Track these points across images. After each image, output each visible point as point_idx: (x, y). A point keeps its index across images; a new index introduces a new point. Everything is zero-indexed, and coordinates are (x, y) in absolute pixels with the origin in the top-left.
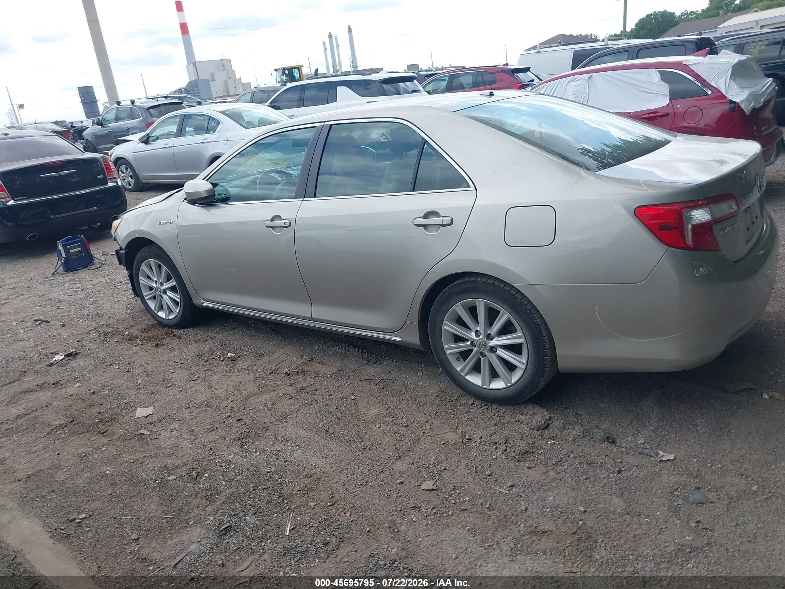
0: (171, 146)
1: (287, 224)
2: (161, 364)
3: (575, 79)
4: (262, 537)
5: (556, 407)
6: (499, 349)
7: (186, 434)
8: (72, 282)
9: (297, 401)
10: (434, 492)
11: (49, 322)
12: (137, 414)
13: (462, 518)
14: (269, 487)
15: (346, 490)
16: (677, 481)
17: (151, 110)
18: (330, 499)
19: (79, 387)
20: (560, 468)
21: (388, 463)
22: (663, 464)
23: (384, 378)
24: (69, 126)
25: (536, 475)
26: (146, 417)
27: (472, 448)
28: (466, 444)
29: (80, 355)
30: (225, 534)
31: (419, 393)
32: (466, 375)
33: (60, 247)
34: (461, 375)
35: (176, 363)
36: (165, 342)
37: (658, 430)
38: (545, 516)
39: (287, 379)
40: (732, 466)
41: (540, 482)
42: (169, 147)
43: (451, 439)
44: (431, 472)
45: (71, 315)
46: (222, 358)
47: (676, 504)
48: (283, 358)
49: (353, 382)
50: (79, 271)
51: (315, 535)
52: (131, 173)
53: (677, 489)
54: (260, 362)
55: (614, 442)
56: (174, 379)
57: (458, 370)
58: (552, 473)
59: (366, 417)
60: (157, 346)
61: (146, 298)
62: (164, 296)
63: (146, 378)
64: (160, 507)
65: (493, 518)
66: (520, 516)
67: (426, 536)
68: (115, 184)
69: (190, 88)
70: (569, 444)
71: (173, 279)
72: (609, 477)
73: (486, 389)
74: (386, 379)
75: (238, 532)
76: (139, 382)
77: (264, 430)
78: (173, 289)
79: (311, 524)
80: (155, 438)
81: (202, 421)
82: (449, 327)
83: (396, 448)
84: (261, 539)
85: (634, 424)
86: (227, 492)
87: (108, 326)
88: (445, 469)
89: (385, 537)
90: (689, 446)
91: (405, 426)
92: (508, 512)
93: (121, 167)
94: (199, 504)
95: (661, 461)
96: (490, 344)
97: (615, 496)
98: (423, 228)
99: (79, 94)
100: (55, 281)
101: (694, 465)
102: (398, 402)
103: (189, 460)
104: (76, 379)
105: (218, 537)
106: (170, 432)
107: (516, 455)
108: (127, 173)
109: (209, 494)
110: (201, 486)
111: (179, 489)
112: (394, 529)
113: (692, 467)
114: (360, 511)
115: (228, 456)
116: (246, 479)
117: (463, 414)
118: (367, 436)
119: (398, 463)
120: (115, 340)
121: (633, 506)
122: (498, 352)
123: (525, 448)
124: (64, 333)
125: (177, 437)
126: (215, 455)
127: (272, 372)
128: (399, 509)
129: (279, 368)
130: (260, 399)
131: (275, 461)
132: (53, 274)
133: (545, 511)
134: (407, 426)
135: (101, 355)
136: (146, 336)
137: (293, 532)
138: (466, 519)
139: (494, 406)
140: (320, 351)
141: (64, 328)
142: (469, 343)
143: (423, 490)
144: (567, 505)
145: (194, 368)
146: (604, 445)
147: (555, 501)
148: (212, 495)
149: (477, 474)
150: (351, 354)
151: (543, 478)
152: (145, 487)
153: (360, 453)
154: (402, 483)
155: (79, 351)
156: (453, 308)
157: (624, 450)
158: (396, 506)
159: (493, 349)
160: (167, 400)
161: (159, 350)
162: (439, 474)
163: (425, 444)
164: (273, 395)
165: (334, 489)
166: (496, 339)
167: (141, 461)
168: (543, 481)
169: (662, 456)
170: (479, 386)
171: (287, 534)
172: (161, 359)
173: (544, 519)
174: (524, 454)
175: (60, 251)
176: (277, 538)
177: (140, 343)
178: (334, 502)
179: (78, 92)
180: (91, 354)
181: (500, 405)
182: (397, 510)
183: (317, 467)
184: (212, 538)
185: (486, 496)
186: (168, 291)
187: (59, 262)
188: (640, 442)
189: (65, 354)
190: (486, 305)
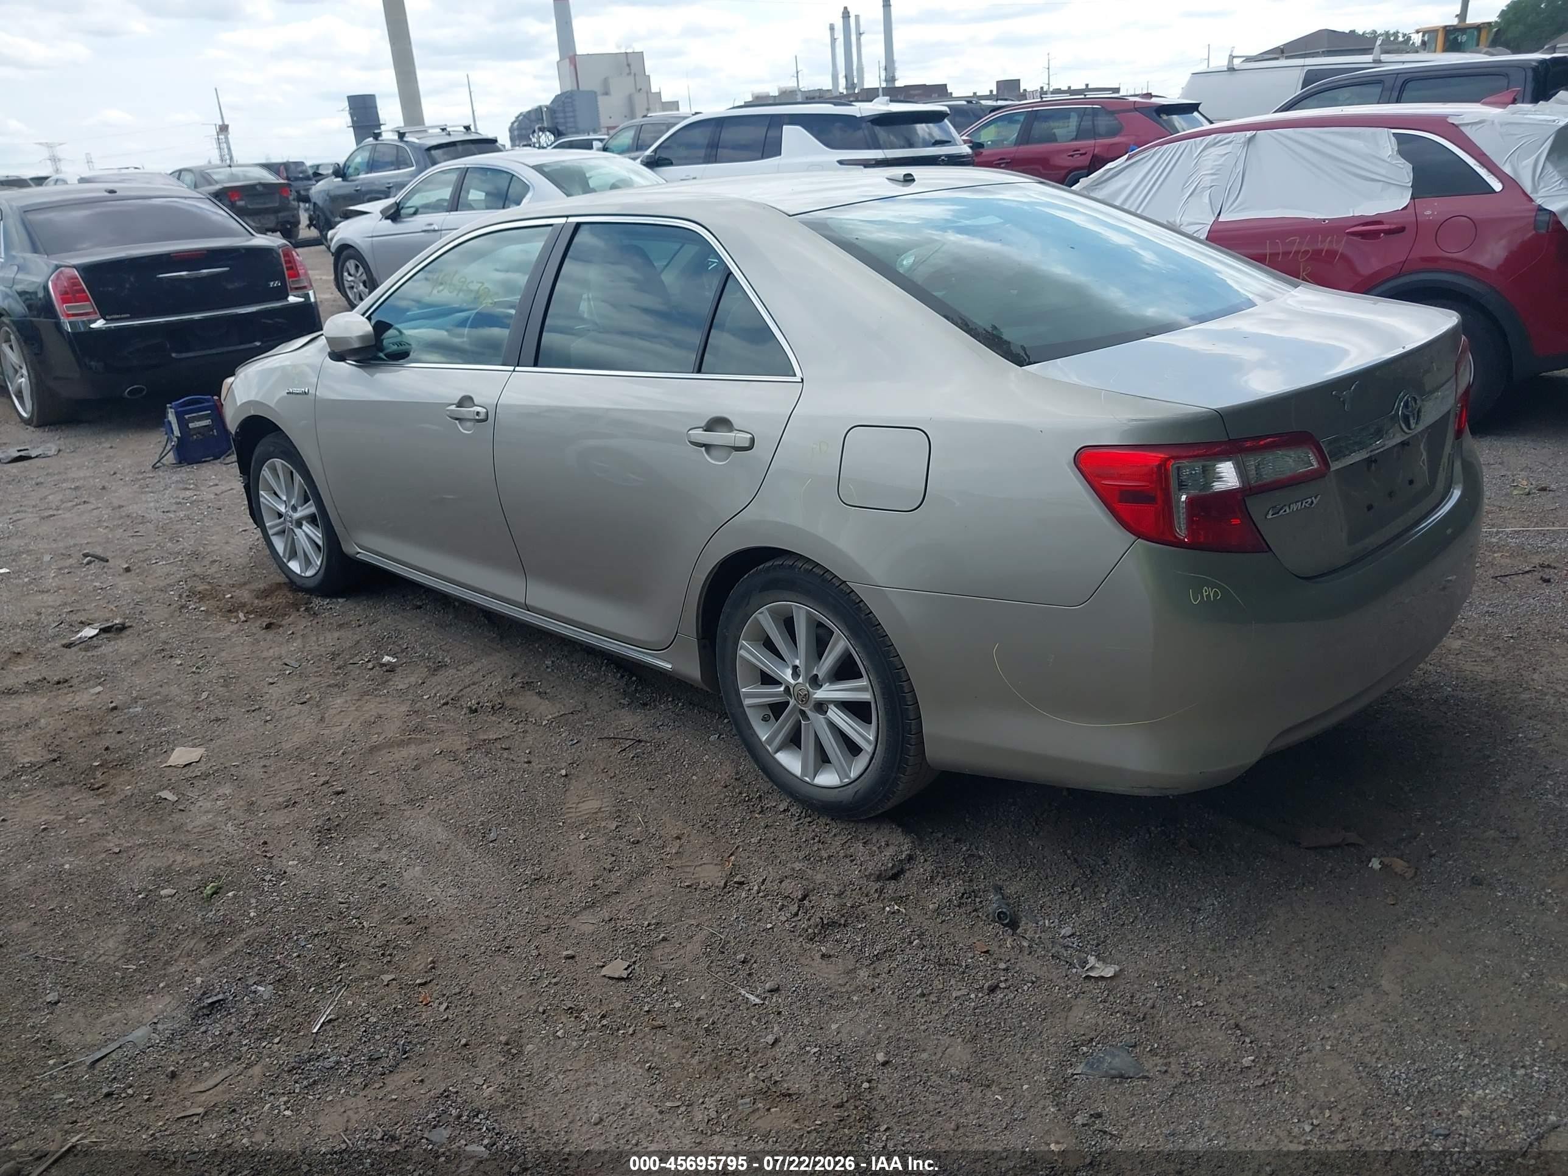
0: (436, 228)
1: (482, 416)
2: (259, 664)
3: (1220, 141)
4: (268, 1029)
5: (940, 835)
6: (832, 707)
7: (238, 808)
8: (181, 486)
9: (460, 768)
10: (623, 983)
11: (107, 561)
12: (171, 759)
13: (649, 1044)
14: (326, 933)
15: (464, 957)
16: (1097, 1024)
17: (433, 152)
18: (426, 972)
19: (99, 693)
20: (884, 965)
21: (564, 914)
22: (1090, 985)
23: (643, 737)
24: (310, 172)
25: (830, 974)
26: (185, 766)
27: (739, 901)
28: (729, 892)
29: (128, 632)
30: (208, 1015)
31: (694, 778)
32: (776, 752)
33: (171, 417)
34: (767, 750)
35: (286, 664)
36: (288, 620)
37: (1116, 912)
38: (804, 1061)
39: (467, 721)
40: (1227, 1006)
41: (831, 989)
42: (434, 231)
43: (706, 879)
44: (632, 943)
45: (149, 552)
46: (370, 665)
47: (1070, 1071)
48: (478, 677)
49: (585, 739)
50: (204, 464)
51: (364, 1039)
52: (364, 277)
53: (1092, 1039)
54: (434, 679)
55: (1013, 925)
56: (268, 696)
57: (764, 739)
58: (863, 973)
59: (570, 815)
60: (269, 627)
61: (270, 532)
62: (297, 531)
63: (221, 689)
64: (121, 947)
65: (705, 1052)
66: (760, 1055)
67: (564, 1069)
68: (302, 300)
69: (558, 106)
70: (927, 917)
71: (311, 501)
72: (967, 997)
73: (808, 783)
74: (646, 742)
75: (231, 1014)
76: (204, 695)
77: (375, 818)
78: (312, 519)
79: (367, 1016)
80: (180, 810)
81: (277, 786)
82: (748, 652)
83: (595, 885)
84: (264, 1035)
85: (1075, 892)
86: (250, 932)
87: (203, 579)
88: (664, 939)
89: (489, 1059)
90: (1161, 952)
91: (633, 843)
92: (740, 1043)
93: (348, 264)
94: (192, 949)
95: (1088, 977)
96: (815, 696)
97: (960, 1040)
98: (703, 449)
99: (348, 108)
100: (154, 480)
101: (1148, 995)
102: (646, 791)
103: (213, 861)
104: (99, 678)
105: (193, 1019)
106: (212, 800)
107: (810, 927)
108: (358, 275)
109: (216, 932)
110: (210, 915)
111: (172, 914)
112: (512, 1050)
113: (1143, 997)
114: (467, 1003)
115: (288, 862)
116: (294, 911)
117: (759, 829)
118: (554, 854)
119: (586, 917)
120: (202, 609)
121: (985, 1066)
122: (830, 713)
123: (832, 915)
124: (124, 584)
125: (219, 813)
126: (266, 856)
127: (446, 704)
128: (541, 1009)
129: (463, 695)
130: (397, 756)
131: (365, 883)
132: (155, 467)
133: (808, 1052)
134: (638, 842)
135: (163, 635)
136: (261, 605)
137: (328, 1027)
138: (655, 1047)
139: (822, 821)
140: (553, 670)
141: (129, 574)
142: (782, 689)
143: (604, 976)
144: (860, 1044)
145: (313, 678)
146: (991, 929)
147: (838, 1033)
148: (222, 934)
149: (720, 957)
150: (607, 681)
151: (840, 982)
152: (114, 905)
153: (525, 886)
154: (573, 957)
155: (129, 624)
156: (755, 617)
157: (1025, 944)
158: (540, 1004)
159: (821, 707)
160: (237, 736)
161: (270, 636)
162: (649, 948)
163: (655, 884)
164: (424, 750)
165: (444, 953)
166: (826, 686)
167: (131, 853)
168: (837, 987)
169: (1092, 968)
170: (797, 777)
171: (315, 1031)
172: (265, 654)
173: (801, 1069)
174: (827, 926)
175: (170, 423)
176: (293, 1035)
177: (243, 619)
178: (429, 979)
179: (347, 104)
180: (147, 631)
181: (832, 819)
182: (537, 1011)
183: (434, 906)
184: (182, 1016)
185: (714, 1005)
186: (304, 522)
187: (169, 444)
188: (1063, 932)
189: (103, 626)
190: (810, 617)
